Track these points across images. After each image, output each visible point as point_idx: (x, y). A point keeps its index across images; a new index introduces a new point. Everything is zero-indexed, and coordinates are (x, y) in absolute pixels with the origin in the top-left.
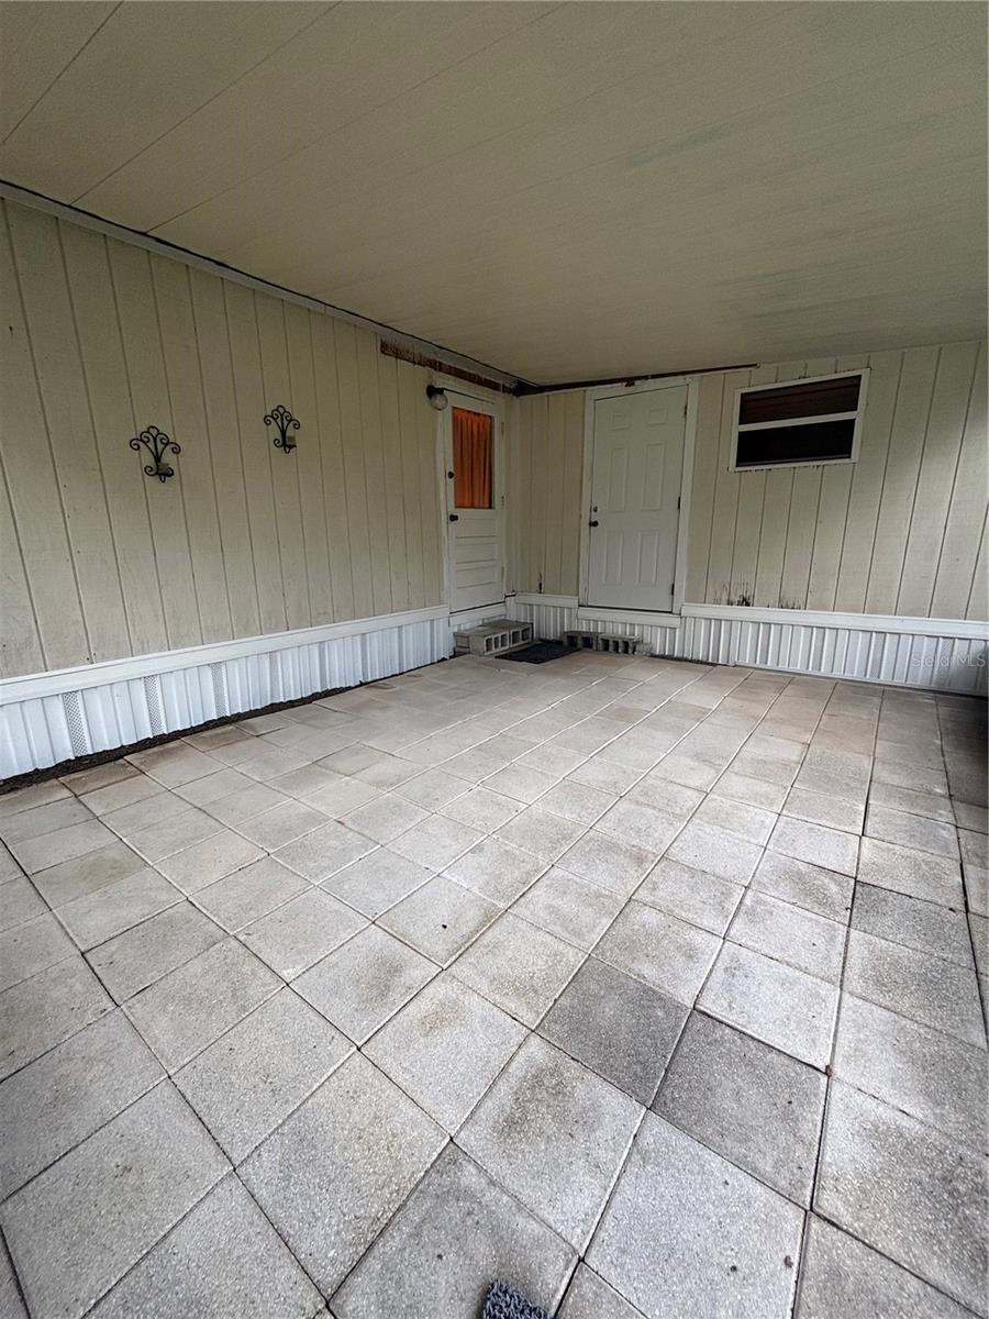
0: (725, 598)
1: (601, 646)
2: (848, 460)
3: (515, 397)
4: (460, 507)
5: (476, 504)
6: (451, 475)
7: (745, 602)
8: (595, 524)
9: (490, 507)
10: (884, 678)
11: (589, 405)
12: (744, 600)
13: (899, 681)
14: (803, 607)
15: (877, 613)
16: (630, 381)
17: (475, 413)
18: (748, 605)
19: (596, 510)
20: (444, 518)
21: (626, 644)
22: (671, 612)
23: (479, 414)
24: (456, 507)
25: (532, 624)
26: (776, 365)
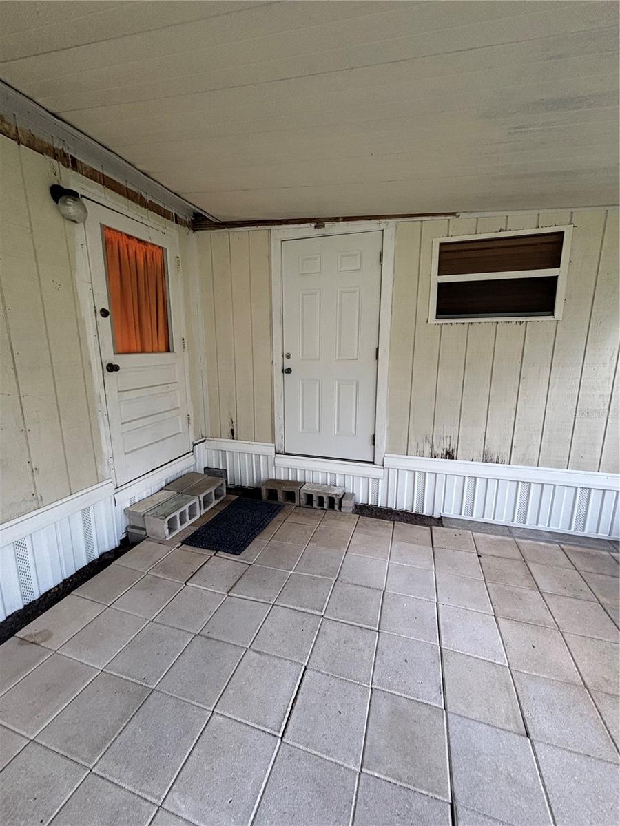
0: (427, 450)
1: (304, 501)
2: (550, 318)
3: (191, 232)
4: (118, 354)
5: (148, 348)
6: (104, 313)
7: (449, 455)
8: (289, 371)
9: (168, 350)
10: (589, 532)
11: (275, 246)
12: (448, 453)
13: (603, 534)
14: (507, 461)
15: (581, 470)
16: (319, 222)
17: (140, 241)
18: (452, 458)
19: (288, 357)
20: (97, 369)
21: (331, 500)
22: (373, 463)
23: (145, 243)
24: (115, 354)
25: (226, 470)
26: (476, 215)
